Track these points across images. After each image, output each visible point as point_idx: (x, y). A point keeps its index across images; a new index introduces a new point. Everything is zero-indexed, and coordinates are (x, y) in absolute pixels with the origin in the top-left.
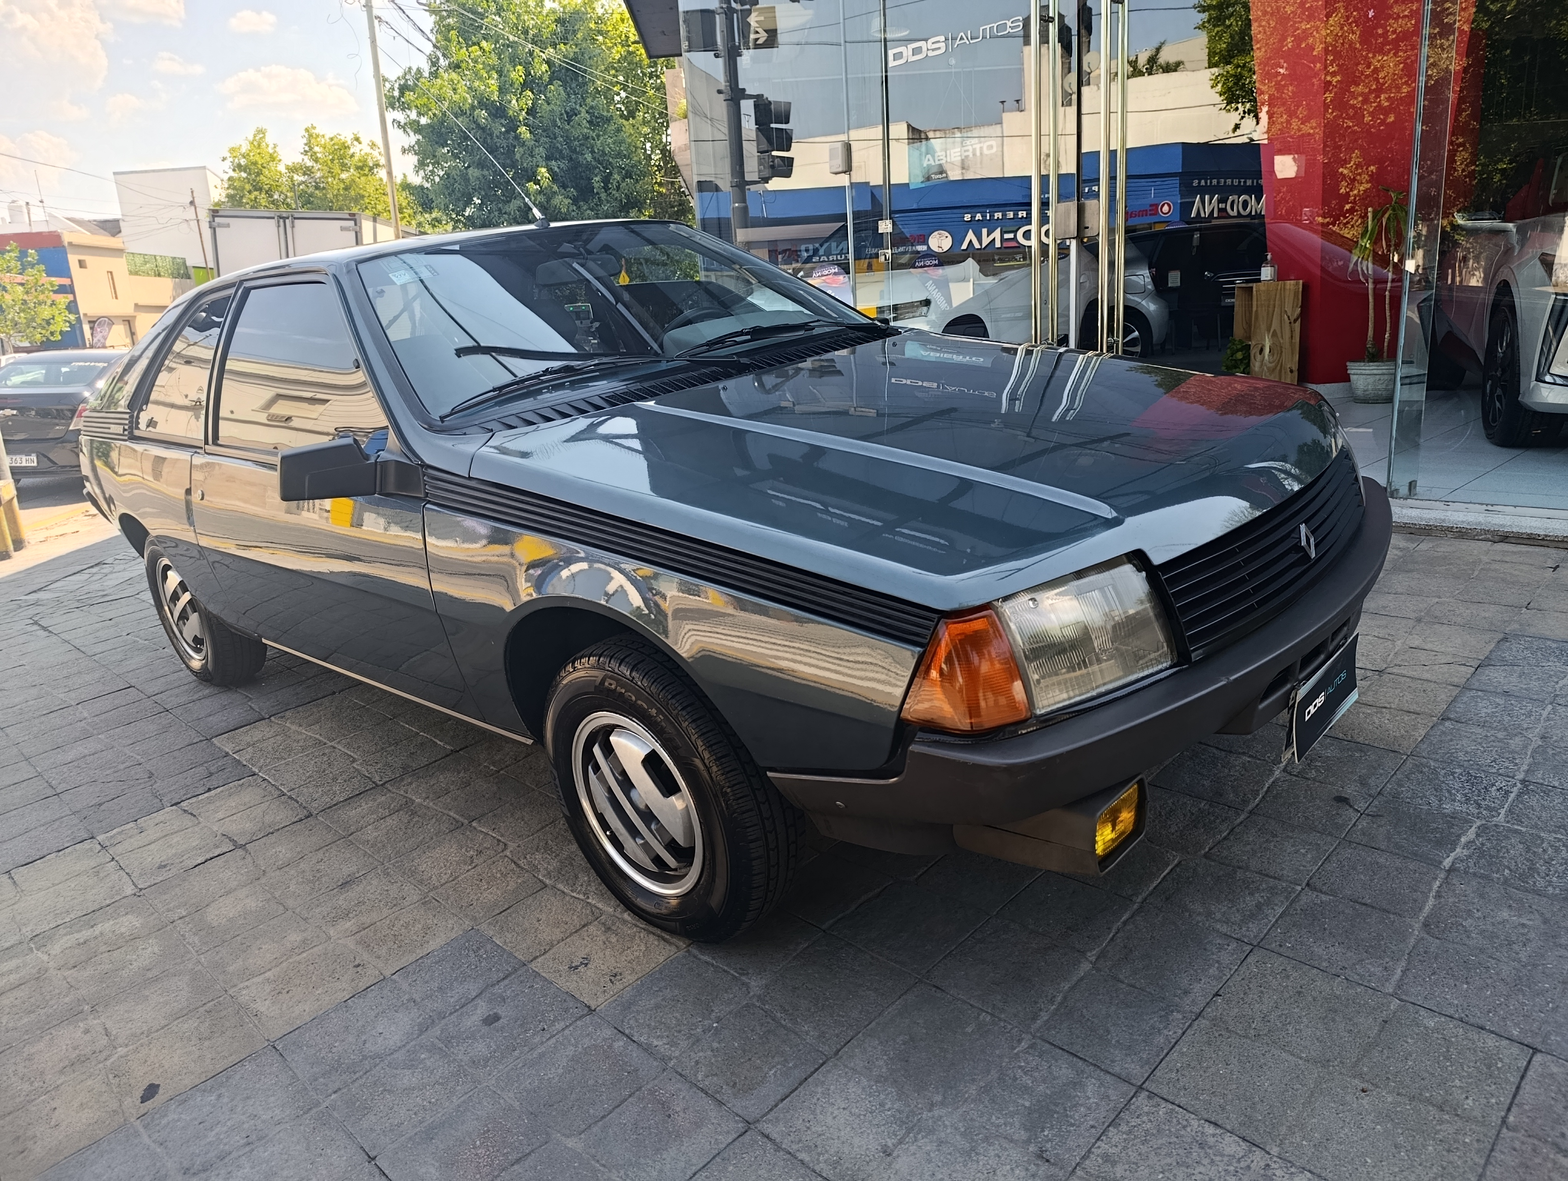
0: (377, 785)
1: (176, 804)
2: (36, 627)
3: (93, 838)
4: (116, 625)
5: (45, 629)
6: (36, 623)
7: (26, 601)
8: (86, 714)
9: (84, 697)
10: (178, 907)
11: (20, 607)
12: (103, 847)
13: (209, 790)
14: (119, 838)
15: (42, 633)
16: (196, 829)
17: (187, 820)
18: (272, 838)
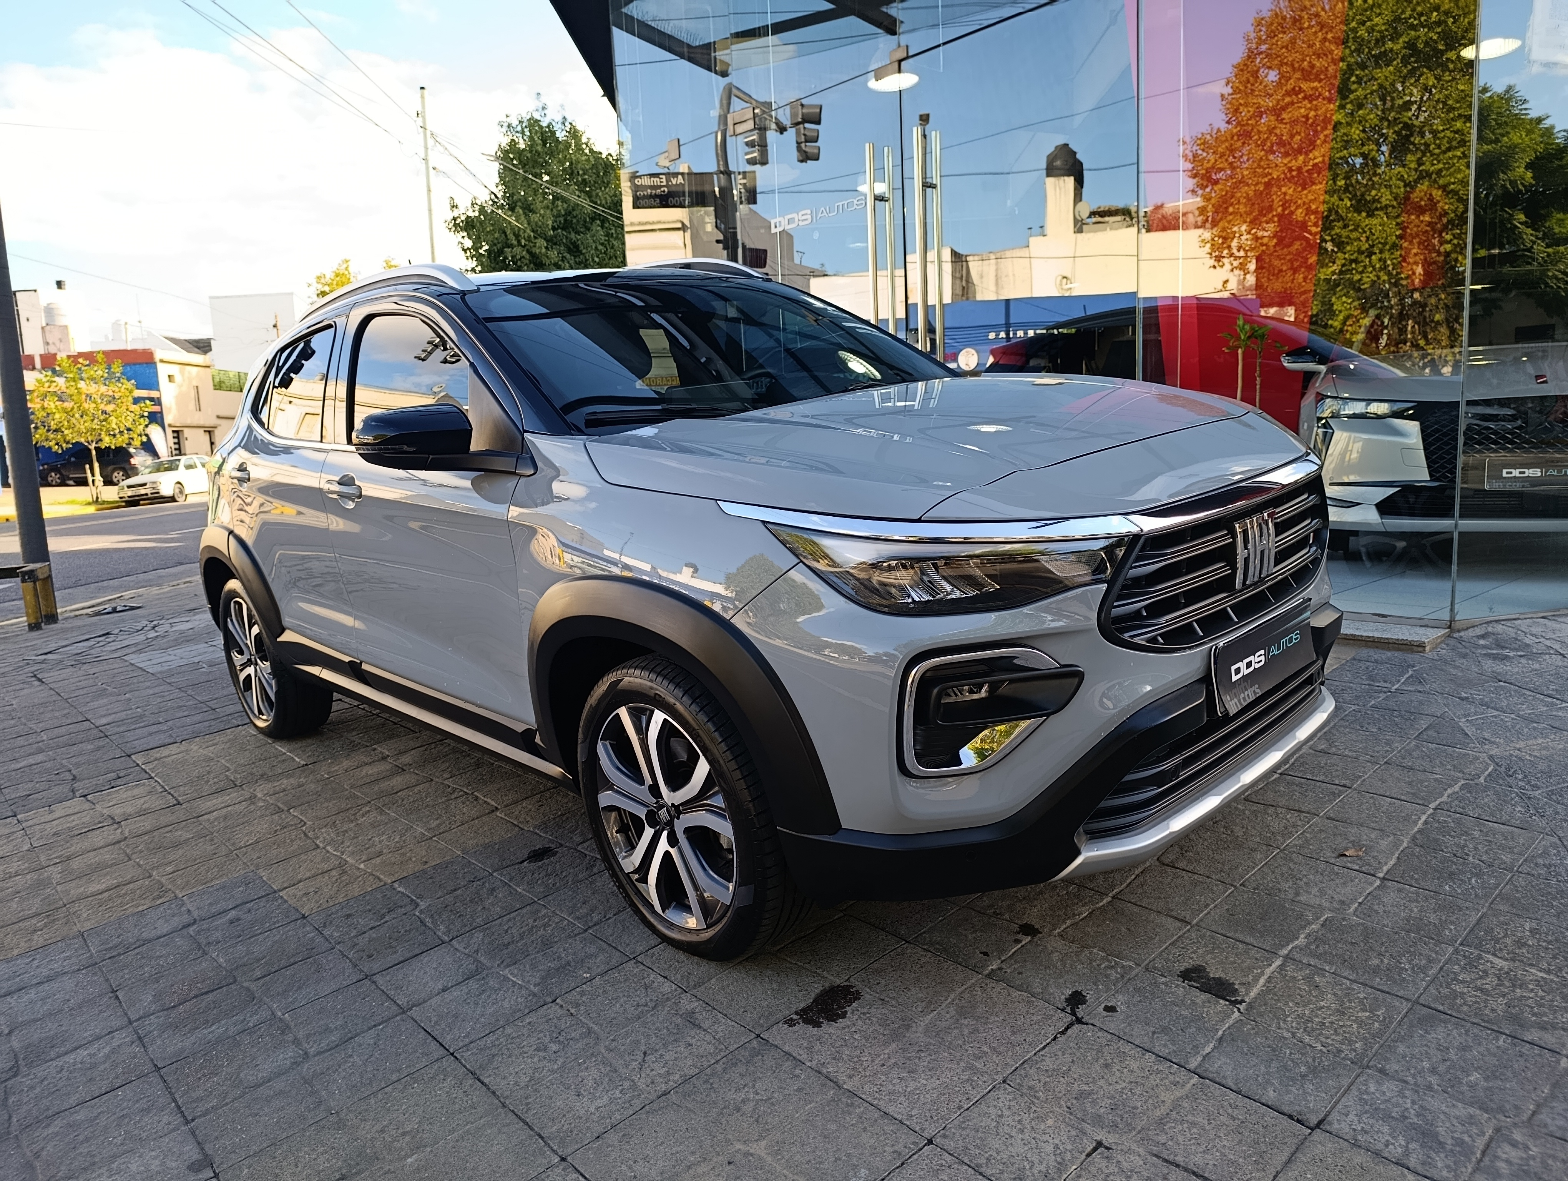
0: (236, 785)
1: (85, 796)
2: (34, 679)
3: (15, 816)
4: (97, 677)
5: (40, 680)
6: (35, 676)
7: (34, 660)
8: (45, 738)
9: (48, 727)
10: (56, 858)
11: (28, 664)
12: (19, 822)
13: (113, 787)
14: (33, 816)
15: (37, 683)
16: (91, 812)
17: (87, 806)
18: (143, 817)
